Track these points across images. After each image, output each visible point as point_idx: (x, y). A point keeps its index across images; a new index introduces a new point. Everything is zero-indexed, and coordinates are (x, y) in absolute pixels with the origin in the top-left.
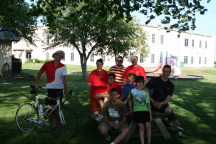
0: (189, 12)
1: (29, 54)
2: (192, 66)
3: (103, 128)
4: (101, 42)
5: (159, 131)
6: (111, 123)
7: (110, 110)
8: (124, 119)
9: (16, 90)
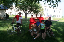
1: (11, 13)
3: (32, 34)
4: (31, 10)
5: (48, 35)
7: (34, 29)
9: (7, 23)
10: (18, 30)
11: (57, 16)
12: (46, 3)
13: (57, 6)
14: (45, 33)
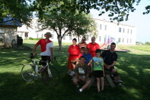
0: (125, 10)
2: (123, 44)
3: (75, 80)
5: (108, 83)
6: (80, 77)
8: (88, 75)
10: (44, 72)
11: (125, 41)
12: (103, 12)
13: (127, 19)
14: (102, 78)
